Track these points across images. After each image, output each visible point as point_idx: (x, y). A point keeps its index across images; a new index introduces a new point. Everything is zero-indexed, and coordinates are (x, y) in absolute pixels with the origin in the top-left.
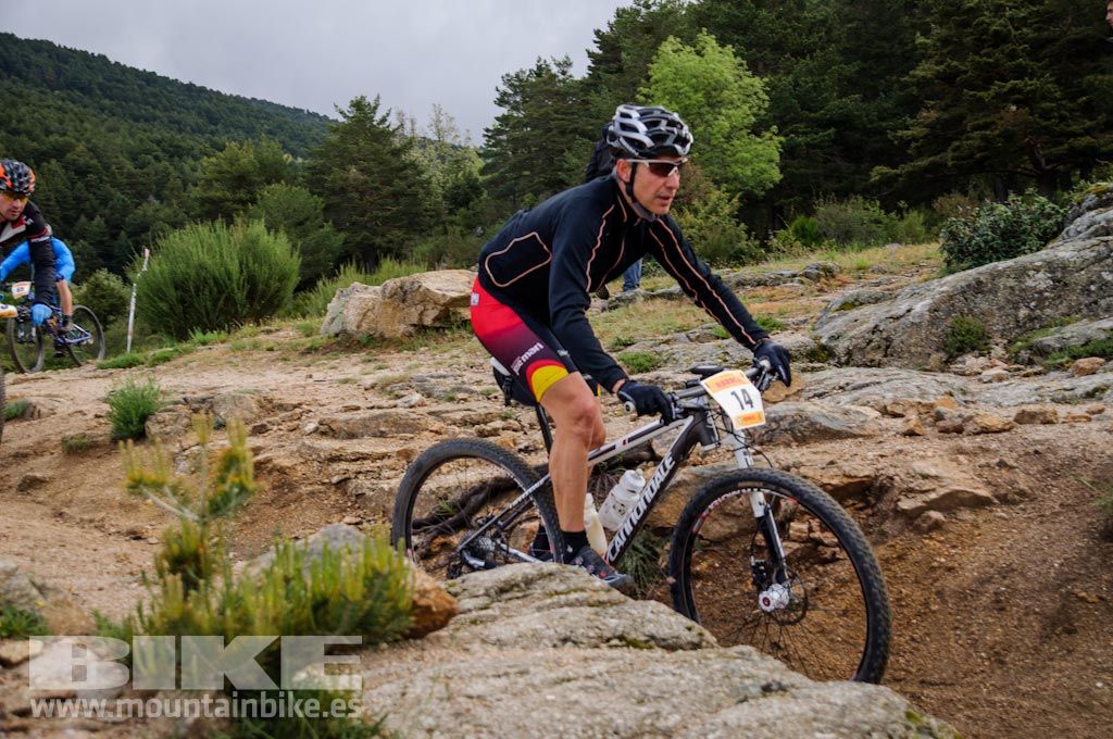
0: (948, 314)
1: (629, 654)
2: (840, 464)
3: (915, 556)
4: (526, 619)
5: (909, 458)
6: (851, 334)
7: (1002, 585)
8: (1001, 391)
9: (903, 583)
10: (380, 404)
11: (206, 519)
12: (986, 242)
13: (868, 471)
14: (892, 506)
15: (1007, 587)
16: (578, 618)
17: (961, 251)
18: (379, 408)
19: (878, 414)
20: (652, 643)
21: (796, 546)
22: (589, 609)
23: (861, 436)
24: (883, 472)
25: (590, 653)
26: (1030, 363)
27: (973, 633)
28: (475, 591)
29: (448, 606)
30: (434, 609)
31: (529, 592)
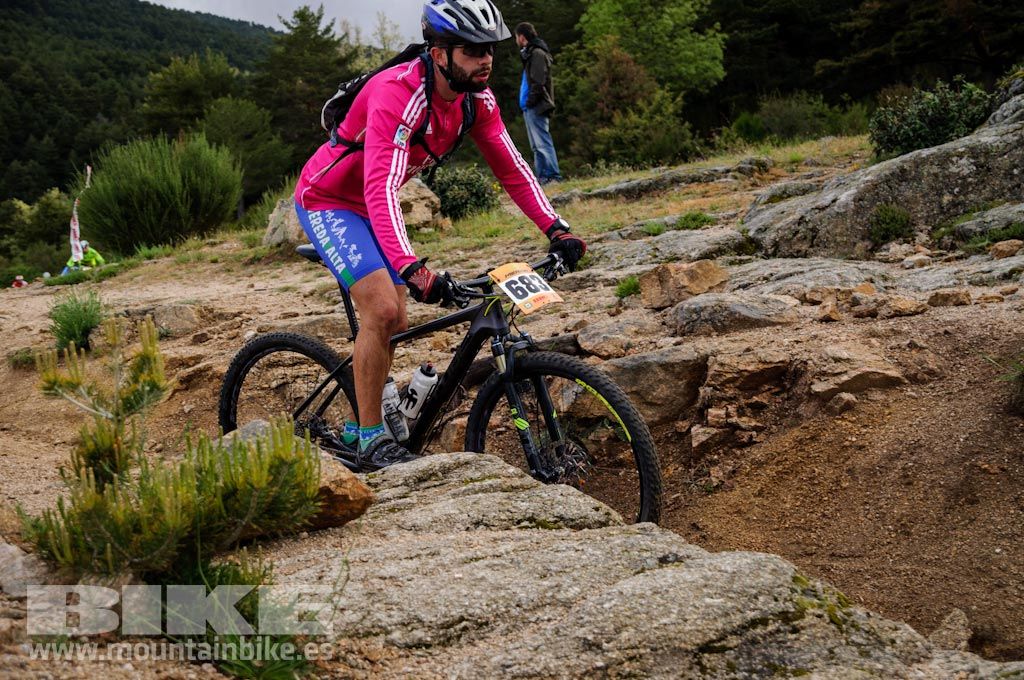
0: (873, 202)
1: (537, 534)
2: (755, 351)
3: (828, 436)
4: (441, 505)
5: (823, 342)
6: (778, 225)
7: (911, 461)
8: (921, 276)
9: (816, 462)
10: (317, 310)
11: (120, 417)
12: (914, 130)
13: (783, 357)
14: (807, 389)
15: (915, 462)
16: (490, 504)
17: (890, 140)
18: (317, 313)
19: (797, 302)
20: (561, 523)
21: (715, 431)
22: (501, 494)
23: (780, 323)
24: (798, 357)
25: (501, 534)
26: (953, 248)
27: (881, 507)
28: (394, 481)
29: (365, 495)
30: (351, 498)
31: (445, 480)
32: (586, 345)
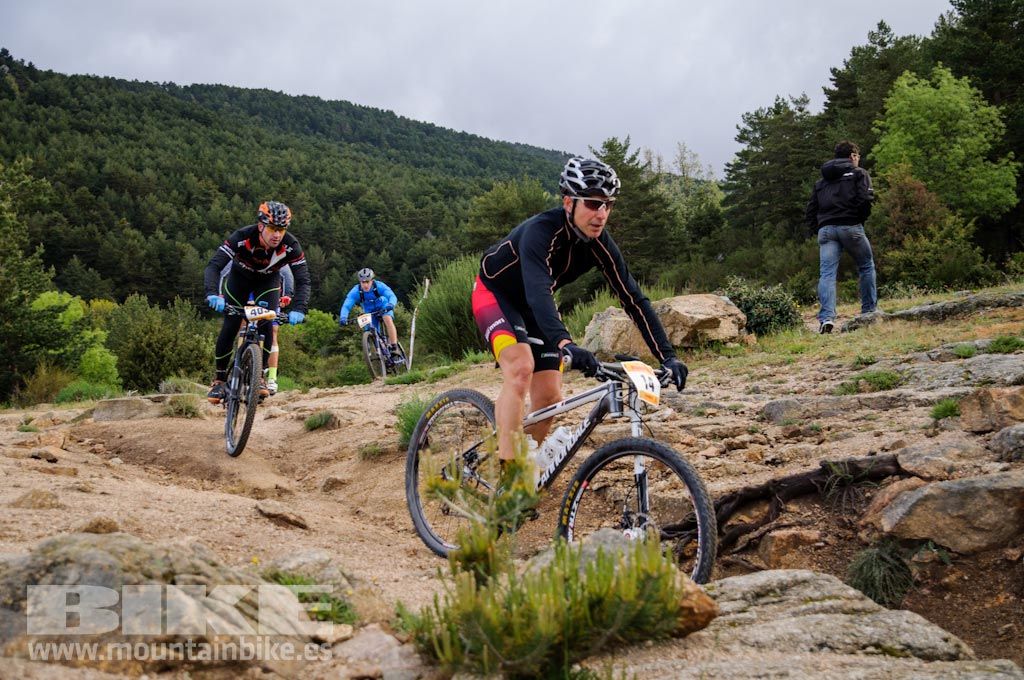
1: (886, 662)
4: (782, 623)
11: (493, 522)
16: (833, 624)
20: (909, 652)
22: (843, 616)
25: (847, 658)
28: (732, 594)
29: (709, 608)
30: (696, 611)
31: (784, 597)
32: (906, 466)
